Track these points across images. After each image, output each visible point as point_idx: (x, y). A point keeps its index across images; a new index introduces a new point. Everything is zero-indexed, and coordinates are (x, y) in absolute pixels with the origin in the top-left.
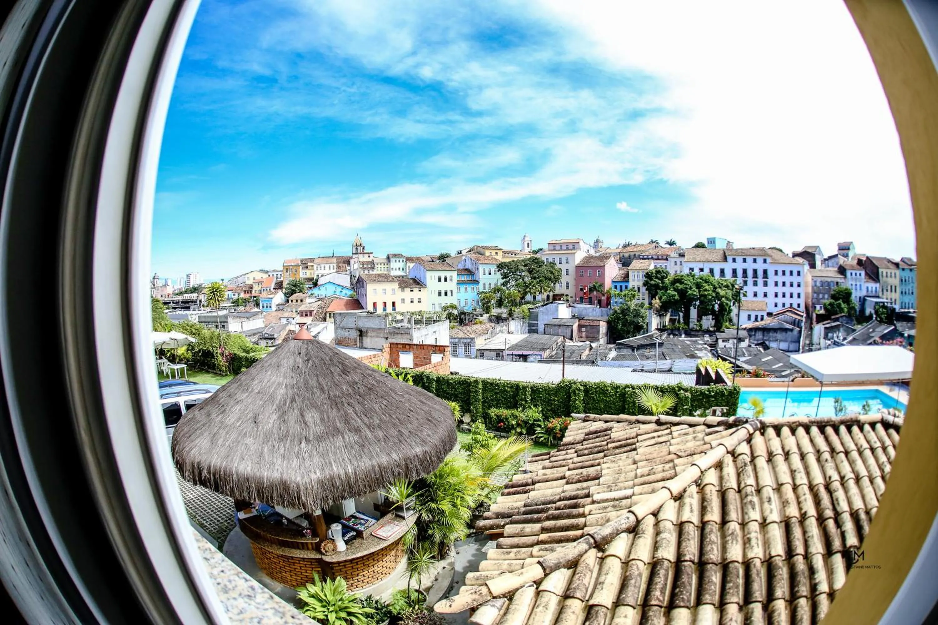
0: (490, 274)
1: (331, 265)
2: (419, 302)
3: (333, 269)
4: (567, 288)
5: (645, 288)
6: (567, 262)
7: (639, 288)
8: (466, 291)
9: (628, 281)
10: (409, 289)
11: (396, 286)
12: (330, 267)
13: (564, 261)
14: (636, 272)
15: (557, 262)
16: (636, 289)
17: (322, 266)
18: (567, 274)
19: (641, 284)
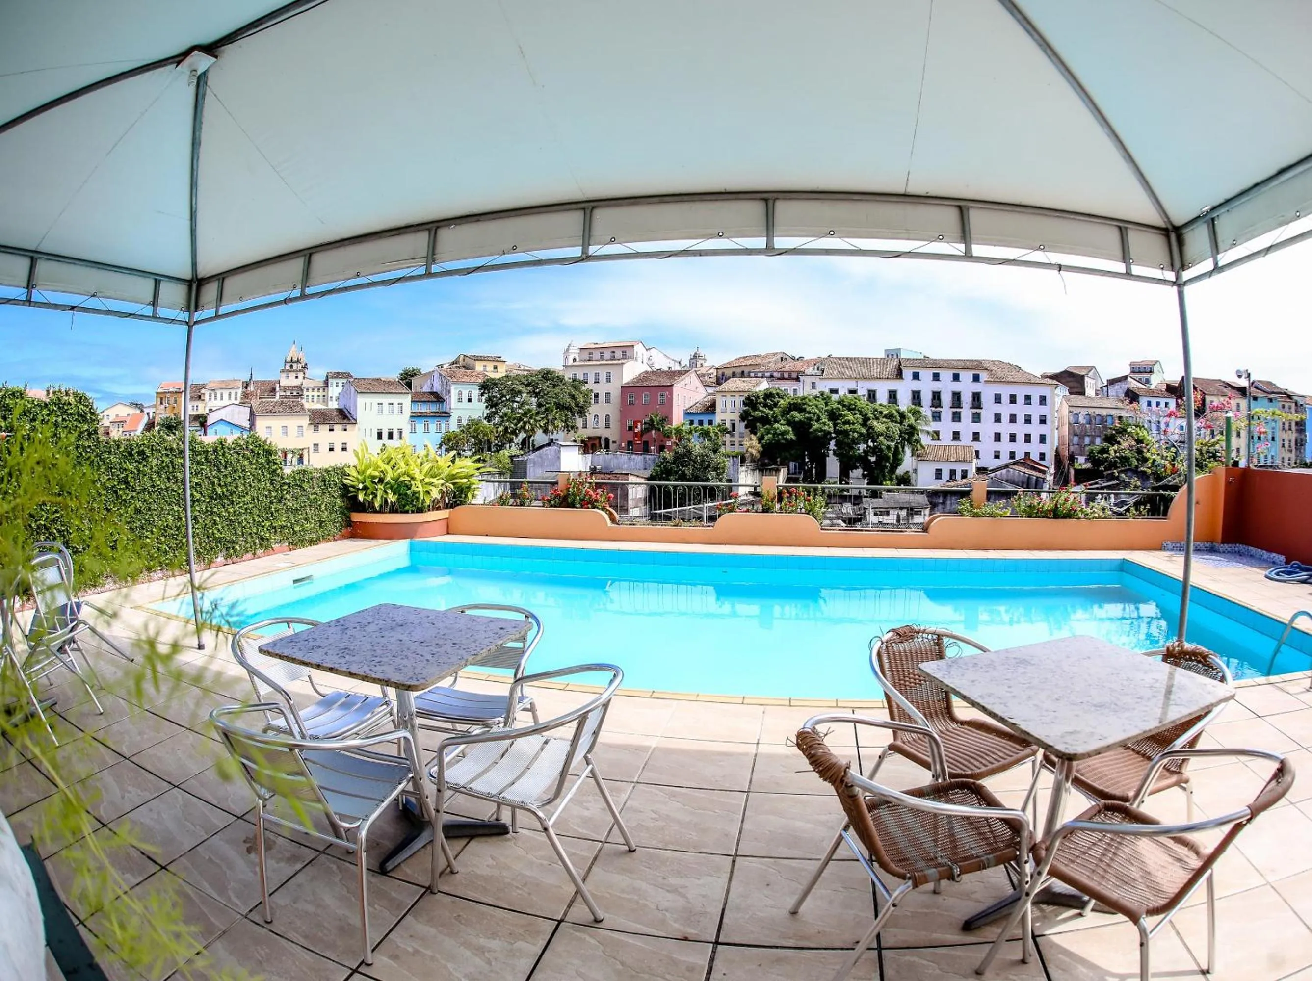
0: (470, 400)
1: (233, 392)
2: (344, 449)
3: (236, 399)
4: (607, 426)
5: (743, 424)
6: (609, 380)
7: (733, 425)
8: (427, 430)
9: (713, 412)
10: (327, 427)
11: (305, 421)
12: (230, 395)
13: (603, 378)
14: (728, 395)
15: (591, 379)
16: (728, 425)
17: (219, 393)
18: (608, 401)
19: (736, 417)
